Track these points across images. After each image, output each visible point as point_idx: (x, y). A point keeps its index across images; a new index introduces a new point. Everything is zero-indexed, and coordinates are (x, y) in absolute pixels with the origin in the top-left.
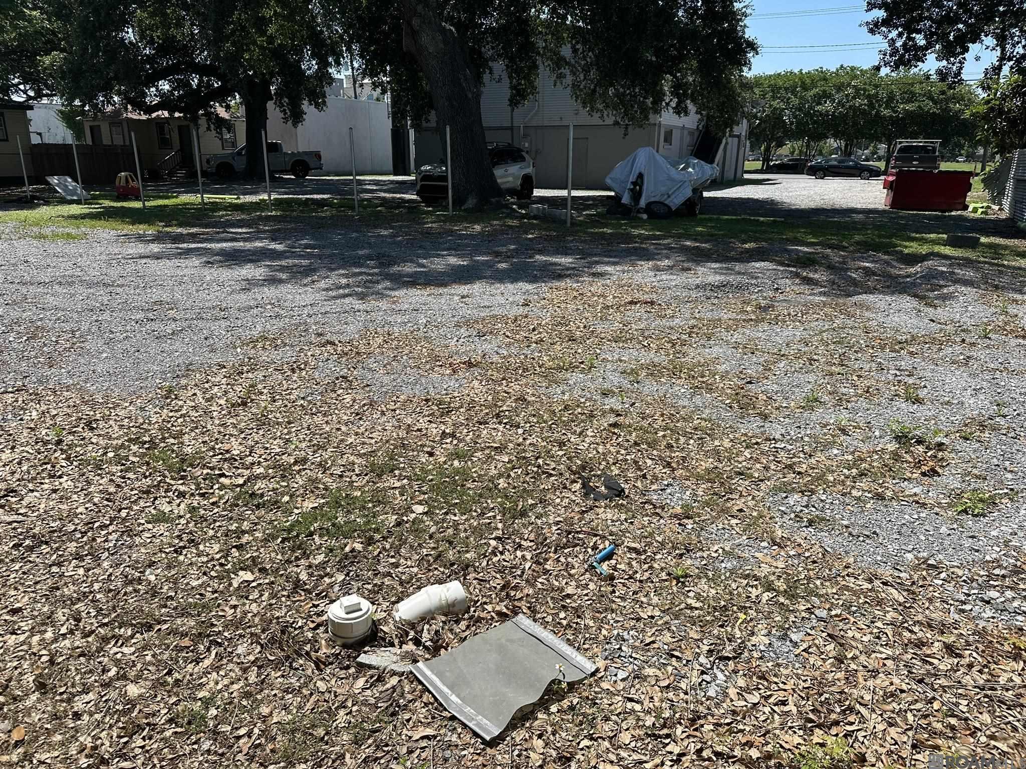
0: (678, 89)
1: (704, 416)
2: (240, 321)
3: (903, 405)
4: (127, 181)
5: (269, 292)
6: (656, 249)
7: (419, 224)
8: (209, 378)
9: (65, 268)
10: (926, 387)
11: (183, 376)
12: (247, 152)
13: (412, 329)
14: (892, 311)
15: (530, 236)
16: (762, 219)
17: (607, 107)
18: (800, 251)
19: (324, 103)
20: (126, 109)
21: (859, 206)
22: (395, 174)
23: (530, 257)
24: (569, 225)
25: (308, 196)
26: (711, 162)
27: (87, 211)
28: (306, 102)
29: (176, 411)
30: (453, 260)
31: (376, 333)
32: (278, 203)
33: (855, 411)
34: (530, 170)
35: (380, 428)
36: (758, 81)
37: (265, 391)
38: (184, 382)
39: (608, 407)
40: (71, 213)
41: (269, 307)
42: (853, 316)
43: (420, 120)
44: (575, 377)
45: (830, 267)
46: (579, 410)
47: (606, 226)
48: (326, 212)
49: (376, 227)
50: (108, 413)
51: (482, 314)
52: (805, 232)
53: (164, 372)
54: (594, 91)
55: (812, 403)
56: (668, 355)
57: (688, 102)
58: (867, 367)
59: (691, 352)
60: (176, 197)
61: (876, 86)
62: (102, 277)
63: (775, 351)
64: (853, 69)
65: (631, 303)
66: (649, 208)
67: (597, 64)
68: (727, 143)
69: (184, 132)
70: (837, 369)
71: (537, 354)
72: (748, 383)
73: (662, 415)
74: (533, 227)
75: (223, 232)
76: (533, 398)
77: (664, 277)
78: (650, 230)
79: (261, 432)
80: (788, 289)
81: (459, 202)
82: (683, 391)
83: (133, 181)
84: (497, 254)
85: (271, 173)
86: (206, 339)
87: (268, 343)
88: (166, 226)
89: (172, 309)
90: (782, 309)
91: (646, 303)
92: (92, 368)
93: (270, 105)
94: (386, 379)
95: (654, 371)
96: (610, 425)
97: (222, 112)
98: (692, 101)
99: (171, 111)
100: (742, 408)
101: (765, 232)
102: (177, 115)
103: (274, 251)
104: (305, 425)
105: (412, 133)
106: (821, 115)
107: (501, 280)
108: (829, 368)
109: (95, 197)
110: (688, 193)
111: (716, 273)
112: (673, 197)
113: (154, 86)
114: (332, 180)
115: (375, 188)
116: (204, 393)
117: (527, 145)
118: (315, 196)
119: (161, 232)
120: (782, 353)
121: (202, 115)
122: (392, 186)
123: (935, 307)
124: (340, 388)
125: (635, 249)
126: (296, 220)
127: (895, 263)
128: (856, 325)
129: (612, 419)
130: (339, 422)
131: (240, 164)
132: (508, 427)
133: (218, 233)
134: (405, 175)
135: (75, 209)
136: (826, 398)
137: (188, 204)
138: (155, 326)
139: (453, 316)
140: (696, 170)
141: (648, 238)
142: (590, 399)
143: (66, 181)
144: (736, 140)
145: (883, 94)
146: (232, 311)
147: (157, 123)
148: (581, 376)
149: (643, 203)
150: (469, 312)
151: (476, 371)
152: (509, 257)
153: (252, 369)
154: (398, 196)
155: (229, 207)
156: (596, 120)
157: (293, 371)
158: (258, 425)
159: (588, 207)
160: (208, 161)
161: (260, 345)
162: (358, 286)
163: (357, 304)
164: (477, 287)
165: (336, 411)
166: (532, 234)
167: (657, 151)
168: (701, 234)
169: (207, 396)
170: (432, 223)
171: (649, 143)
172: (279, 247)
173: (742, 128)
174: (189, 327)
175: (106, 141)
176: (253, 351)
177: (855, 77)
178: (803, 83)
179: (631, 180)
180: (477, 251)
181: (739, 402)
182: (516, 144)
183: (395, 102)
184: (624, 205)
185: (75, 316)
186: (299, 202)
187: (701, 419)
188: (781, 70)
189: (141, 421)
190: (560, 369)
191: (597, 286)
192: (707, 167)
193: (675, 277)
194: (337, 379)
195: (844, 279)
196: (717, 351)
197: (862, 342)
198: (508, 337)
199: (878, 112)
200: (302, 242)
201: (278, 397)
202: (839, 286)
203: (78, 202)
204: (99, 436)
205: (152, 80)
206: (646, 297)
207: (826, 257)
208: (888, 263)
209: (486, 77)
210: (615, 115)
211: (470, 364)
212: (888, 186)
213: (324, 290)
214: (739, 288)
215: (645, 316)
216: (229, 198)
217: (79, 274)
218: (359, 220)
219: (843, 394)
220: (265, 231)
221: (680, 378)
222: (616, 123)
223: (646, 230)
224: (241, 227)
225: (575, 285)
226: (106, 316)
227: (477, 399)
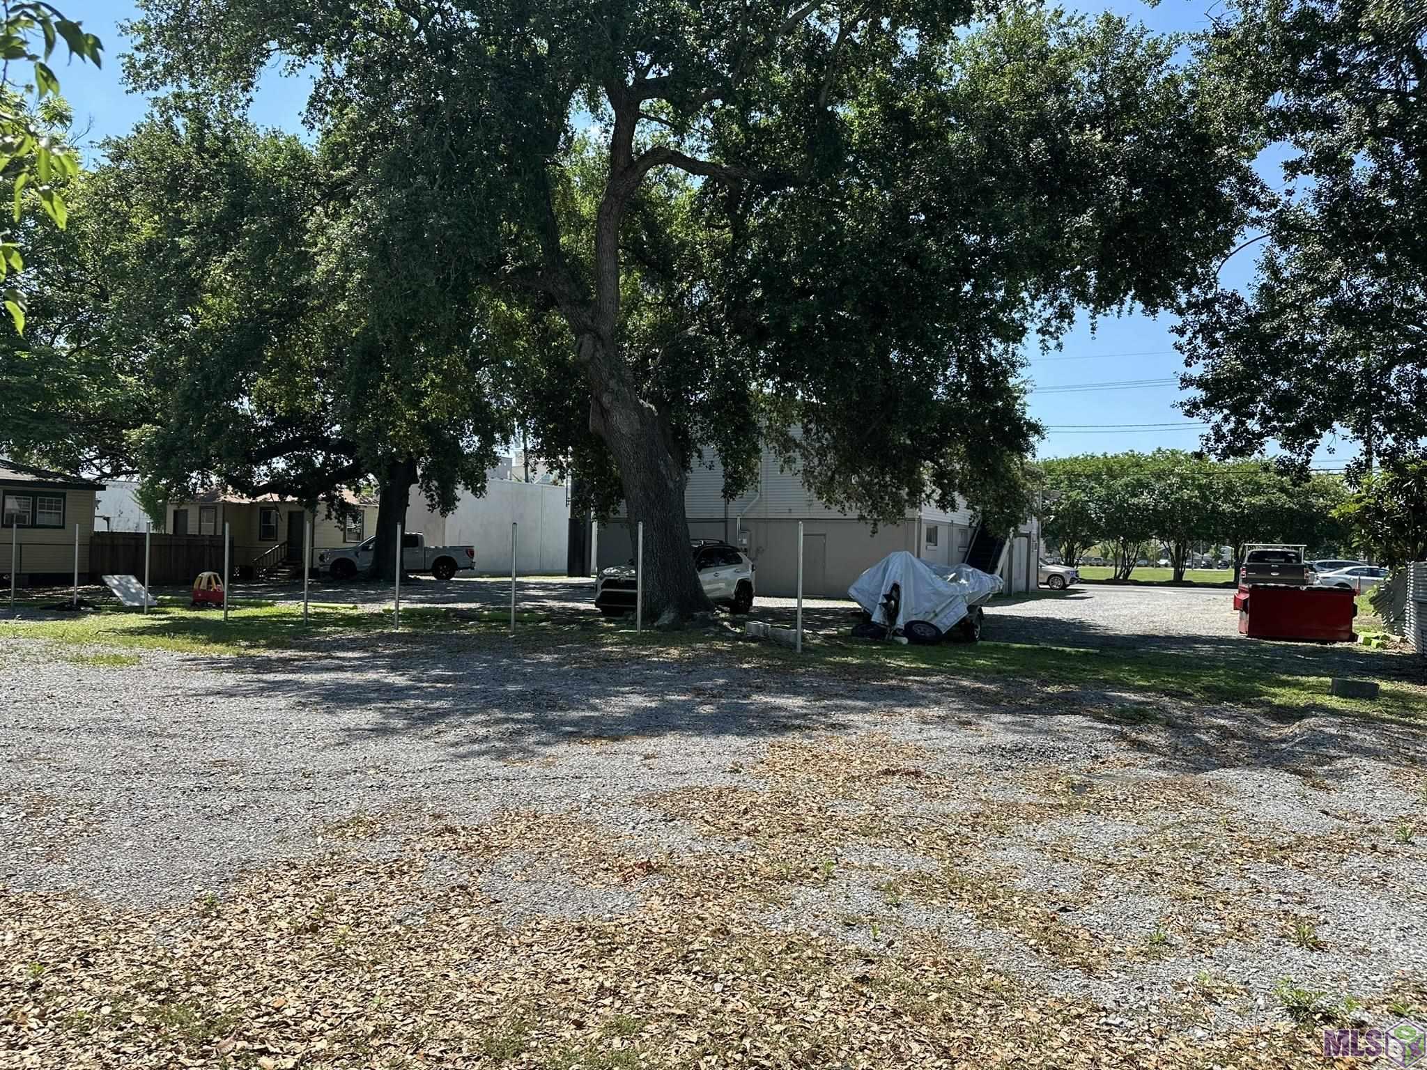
0: (940, 477)
1: (998, 966)
2: (329, 794)
3: (1296, 953)
4: (209, 582)
5: (376, 749)
6: (920, 689)
7: (594, 646)
8: (271, 884)
9: (102, 708)
10: (1326, 923)
11: (234, 880)
12: (375, 546)
13: (569, 808)
14: (1264, 796)
15: (746, 666)
16: (1068, 649)
17: (849, 498)
18: (1126, 700)
19: (483, 487)
20: (225, 491)
21: (1203, 633)
22: (570, 575)
23: (745, 697)
24: (799, 650)
25: (450, 606)
26: (992, 572)
27: (150, 623)
28: (460, 487)
29: (215, 938)
30: (638, 701)
31: (517, 814)
32: (409, 615)
33: (1223, 962)
34: (748, 574)
35: (506, 976)
36: (1049, 467)
37: (347, 908)
38: (233, 890)
39: (853, 947)
40: (126, 626)
41: (372, 771)
42: (1207, 804)
43: (607, 511)
44: (805, 894)
45: (1170, 725)
46: (809, 952)
47: (850, 652)
48: (471, 629)
49: (536, 650)
50: (115, 939)
51: (672, 785)
52: (1129, 671)
53: (207, 874)
54: (832, 478)
55: (1157, 947)
56: (943, 860)
57: (956, 493)
58: (1235, 887)
59: (976, 855)
60: (271, 605)
61: (1208, 475)
62: (148, 723)
63: (1099, 857)
64: (1174, 453)
65: (887, 772)
66: (909, 629)
67: (835, 447)
68: (1012, 547)
69: (295, 521)
70: (1191, 890)
71: (748, 853)
72: (1061, 910)
73: (935, 964)
74: (750, 653)
75: (326, 658)
76: (740, 930)
77: (933, 733)
78: (912, 662)
79: (332, 978)
80: (1112, 758)
81: (651, 615)
82: (966, 921)
83: (217, 583)
84: (699, 692)
85: (404, 574)
86: (276, 821)
87: (362, 829)
88: (250, 647)
89: (237, 773)
90: (1104, 789)
91: (908, 774)
92: (107, 864)
93: (414, 489)
94: (524, 892)
95: (922, 886)
96: (856, 980)
97: (348, 496)
98: (961, 493)
99: (283, 494)
100: (1054, 954)
101: (1072, 670)
102: (289, 498)
103: (390, 687)
104: (397, 968)
105: (595, 525)
106: (1139, 509)
107: (700, 732)
108: (1179, 888)
109: (162, 604)
110: (963, 612)
111: (1007, 730)
112: (941, 616)
113: (266, 463)
114: (485, 583)
115: (541, 593)
116: (260, 908)
117: (745, 541)
118: (460, 606)
119: (243, 656)
120: (1109, 861)
121: (323, 499)
122: (563, 591)
123: (1327, 789)
124: (455, 906)
125: (891, 688)
126: (431, 639)
127: (1262, 720)
128: (1214, 818)
129: (860, 969)
130: (447, 963)
131: (364, 562)
132: (699, 979)
133: (319, 658)
134: (583, 576)
135: (134, 620)
136: (1179, 939)
137: (285, 615)
138: (208, 798)
139: (631, 788)
140: (972, 582)
141: (910, 672)
142: (826, 933)
143: (129, 581)
144: (1024, 540)
145: (1218, 484)
146: (319, 778)
147: (262, 509)
148: (813, 892)
149: (901, 622)
150: (654, 781)
151: (657, 880)
152: (714, 696)
153: (334, 871)
154: (570, 605)
155: (341, 620)
156: (834, 512)
157: (391, 875)
158: (329, 966)
159: (826, 624)
160: (322, 558)
161: (350, 832)
162: (501, 740)
163: (497, 768)
164: (668, 742)
165: (445, 946)
166: (748, 662)
167: (918, 556)
168: (983, 669)
169: (264, 914)
170: (612, 644)
171: (907, 546)
172: (399, 680)
173: (1032, 526)
174: (256, 802)
175: (192, 529)
176: (339, 843)
177: (1179, 462)
178: (1110, 469)
179: (883, 592)
180: (671, 686)
181: (1049, 943)
182: (731, 543)
183: (576, 488)
184: (874, 624)
185: (100, 780)
186: (436, 614)
187: (994, 971)
188: (1078, 453)
189: (160, 953)
190: (781, 879)
191: (838, 744)
192: (986, 577)
193: (949, 734)
194: (453, 890)
195: (1191, 743)
196: (1014, 855)
197: (1225, 846)
198: (707, 822)
199: (1215, 507)
200: (433, 673)
201: (363, 919)
202: (1184, 754)
203: (139, 610)
204: (95, 977)
205: (264, 457)
206: (909, 765)
207: (1163, 709)
208: (1251, 720)
209: (694, 461)
210: (860, 509)
211: (649, 868)
212: (1240, 605)
213: (452, 745)
214: (1041, 753)
215: (907, 794)
216: (344, 608)
217: (119, 717)
218: (515, 640)
219: (1203, 932)
220: (384, 657)
221: (961, 899)
222: (862, 518)
223: (907, 662)
224: (353, 650)
225: (806, 742)
226: (143, 782)
227: (655, 930)
